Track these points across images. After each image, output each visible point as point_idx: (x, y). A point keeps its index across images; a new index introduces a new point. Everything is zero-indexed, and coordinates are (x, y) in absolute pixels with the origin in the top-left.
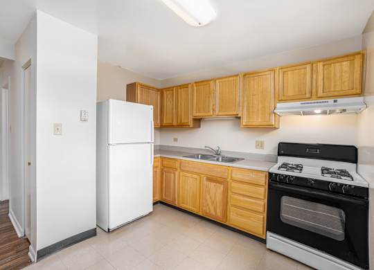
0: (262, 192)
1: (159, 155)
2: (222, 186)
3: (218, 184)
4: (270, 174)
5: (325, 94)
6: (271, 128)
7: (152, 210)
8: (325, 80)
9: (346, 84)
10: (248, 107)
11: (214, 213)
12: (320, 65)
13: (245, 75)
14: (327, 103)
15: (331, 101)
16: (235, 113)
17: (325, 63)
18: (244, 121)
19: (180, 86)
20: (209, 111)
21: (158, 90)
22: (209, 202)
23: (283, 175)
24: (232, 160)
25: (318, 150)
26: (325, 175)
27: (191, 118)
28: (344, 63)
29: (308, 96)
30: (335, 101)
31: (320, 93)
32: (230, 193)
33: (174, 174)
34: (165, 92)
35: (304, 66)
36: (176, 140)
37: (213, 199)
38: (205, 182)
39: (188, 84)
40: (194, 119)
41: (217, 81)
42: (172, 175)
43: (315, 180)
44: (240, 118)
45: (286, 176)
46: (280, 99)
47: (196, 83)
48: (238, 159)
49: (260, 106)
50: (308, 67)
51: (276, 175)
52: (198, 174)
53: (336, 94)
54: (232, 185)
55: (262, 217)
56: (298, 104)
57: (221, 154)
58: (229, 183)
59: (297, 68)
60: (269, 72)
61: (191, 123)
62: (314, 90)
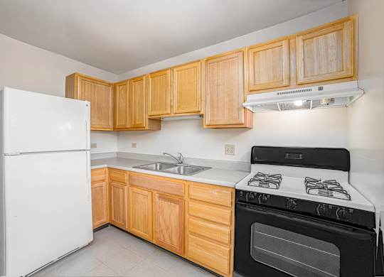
0: (228, 215)
1: (106, 166)
2: (177, 206)
3: (173, 204)
4: (237, 191)
5: (306, 80)
6: (240, 128)
7: (92, 240)
8: (306, 59)
9: (334, 64)
10: (212, 101)
11: (169, 242)
12: (299, 40)
13: (207, 60)
14: (310, 92)
15: (315, 88)
16: (197, 110)
17: (305, 37)
18: (207, 120)
19: (133, 79)
20: (166, 109)
21: (110, 85)
22: (163, 227)
23: (253, 193)
24: (196, 170)
25: (301, 155)
26: (311, 191)
27: (146, 118)
28: (329, 35)
29: (285, 83)
30: (321, 89)
31: (301, 79)
32: (187, 216)
33: (123, 189)
34: (118, 88)
35: (279, 44)
36: (134, 145)
37: (168, 223)
38: (157, 200)
39: (142, 76)
40: (149, 119)
41: (175, 70)
42: (121, 190)
43: (297, 201)
44: (202, 116)
45: (258, 194)
46: (251, 89)
47: (151, 74)
48: (203, 169)
49: (226, 100)
50: (285, 43)
51: (245, 192)
52: (149, 190)
53: (321, 78)
54: (190, 205)
55: (228, 249)
56: (273, 94)
57: (185, 162)
58: (186, 203)
59: (271, 46)
60: (236, 55)
61: (146, 125)
62: (293, 75)
